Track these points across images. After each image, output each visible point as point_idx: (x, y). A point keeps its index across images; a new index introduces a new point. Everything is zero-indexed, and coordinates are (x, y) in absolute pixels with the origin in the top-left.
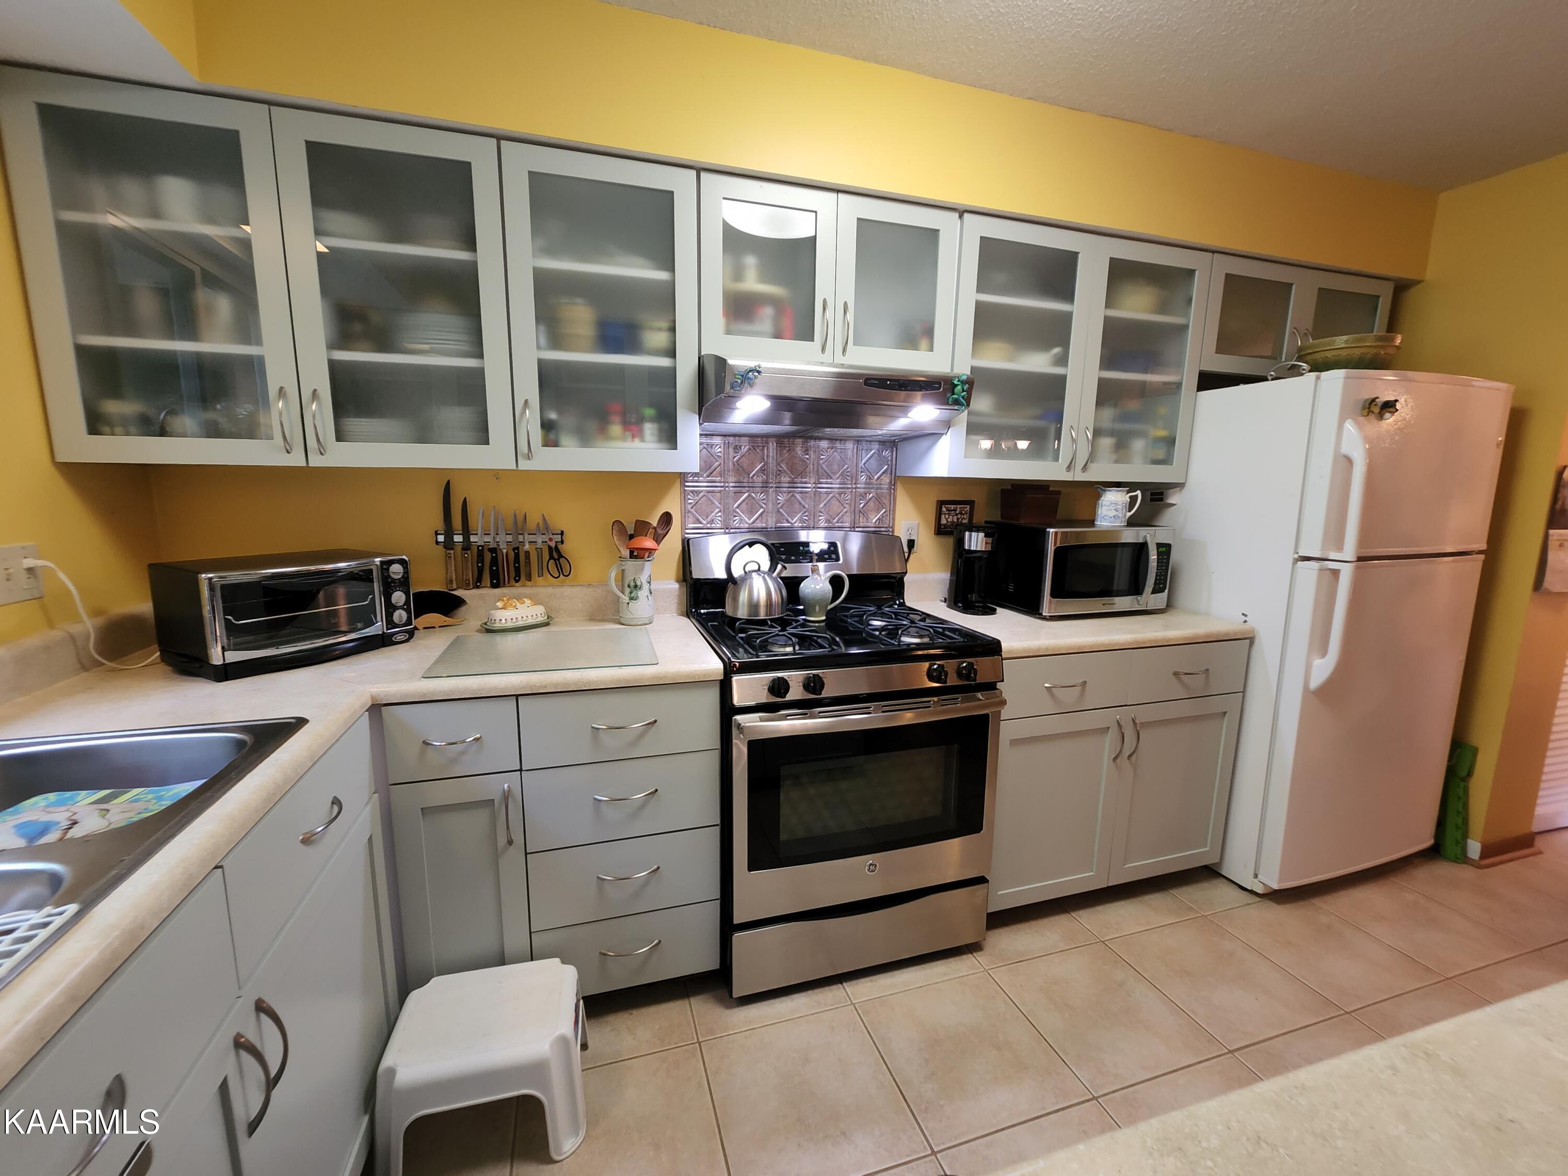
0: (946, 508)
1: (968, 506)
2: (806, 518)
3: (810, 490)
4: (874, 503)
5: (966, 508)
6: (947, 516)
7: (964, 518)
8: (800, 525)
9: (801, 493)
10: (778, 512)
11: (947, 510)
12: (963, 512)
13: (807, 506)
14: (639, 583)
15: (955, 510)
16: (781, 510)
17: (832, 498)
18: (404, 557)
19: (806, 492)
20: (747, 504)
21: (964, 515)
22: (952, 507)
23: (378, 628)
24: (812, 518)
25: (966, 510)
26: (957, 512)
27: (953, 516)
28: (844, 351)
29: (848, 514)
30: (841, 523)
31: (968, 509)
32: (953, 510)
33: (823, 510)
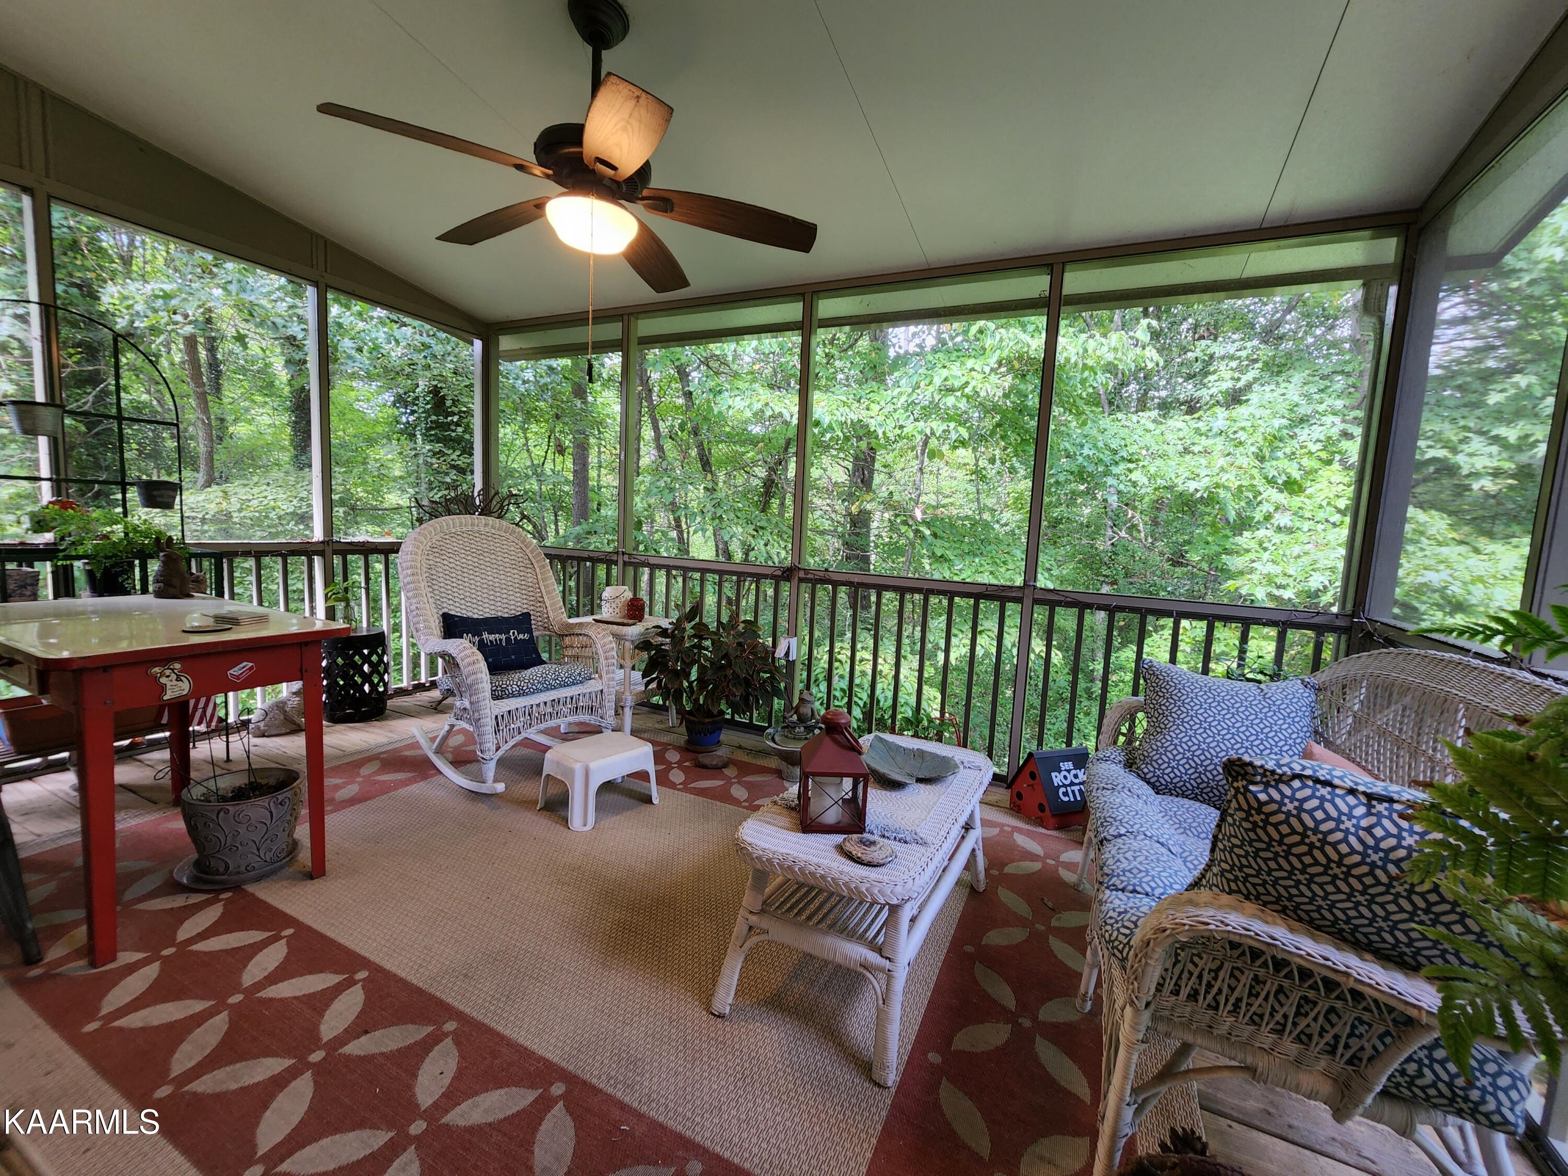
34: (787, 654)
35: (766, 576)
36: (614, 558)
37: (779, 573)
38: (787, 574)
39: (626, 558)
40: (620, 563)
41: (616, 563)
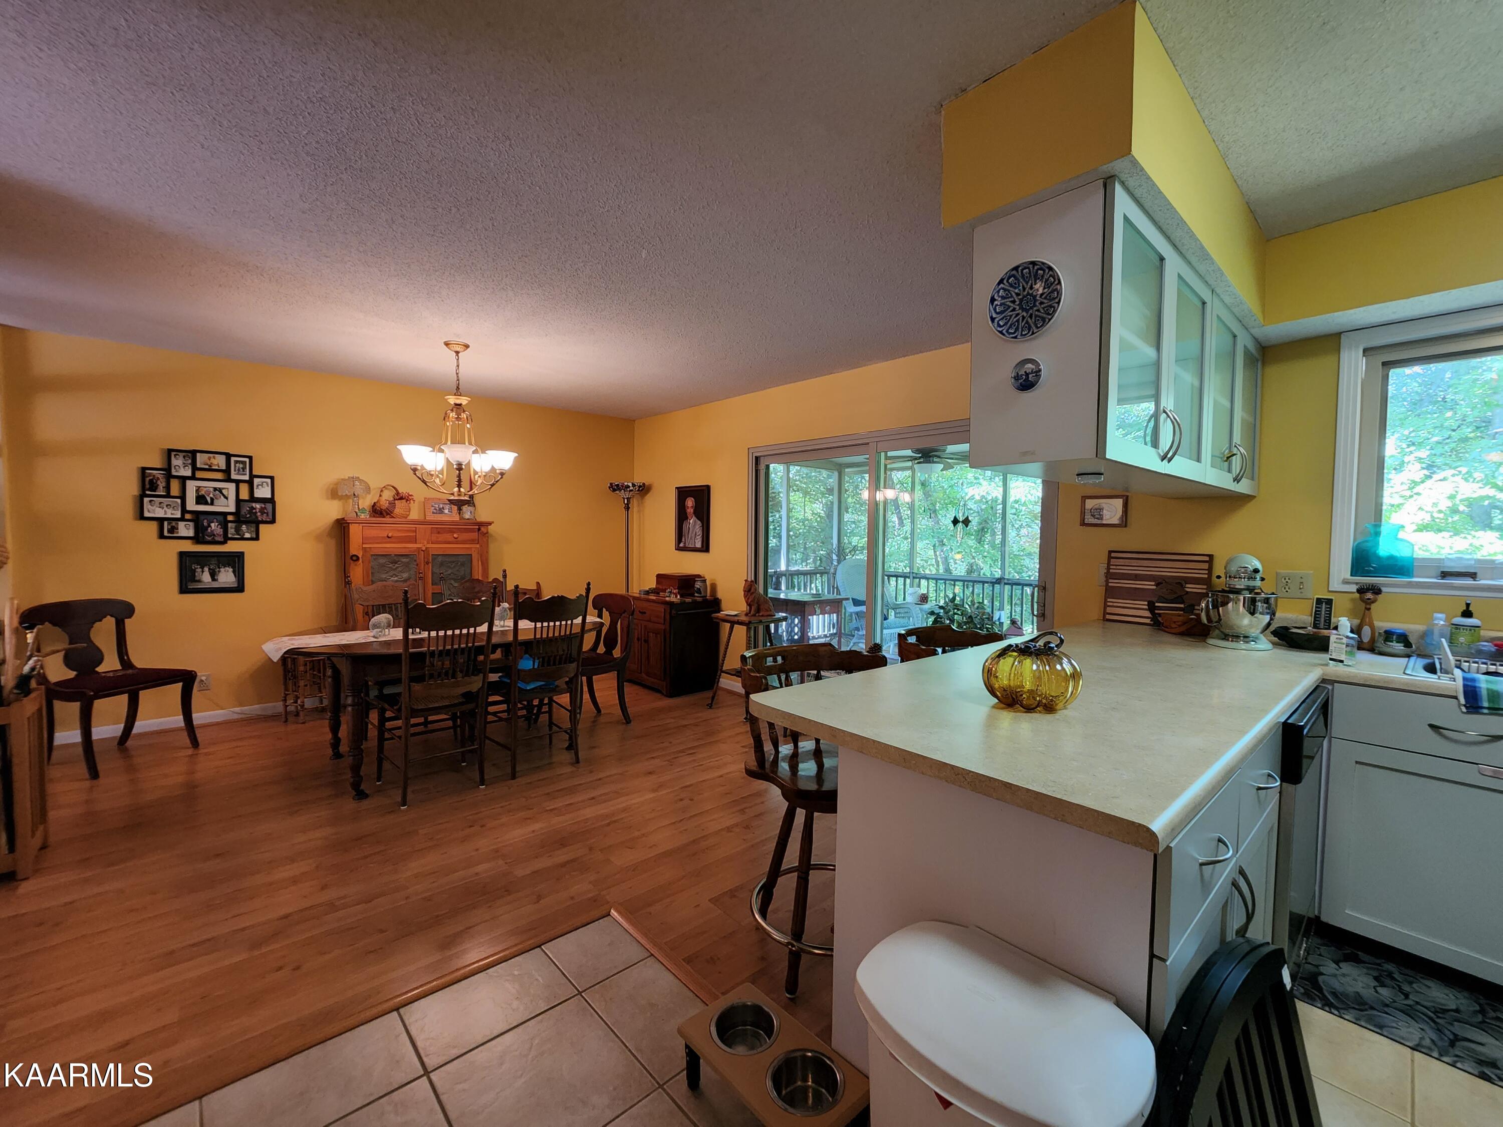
34: (999, 619)
35: (987, 582)
36: (908, 575)
37: (994, 581)
38: (999, 581)
39: (914, 575)
40: (911, 577)
41: (909, 577)
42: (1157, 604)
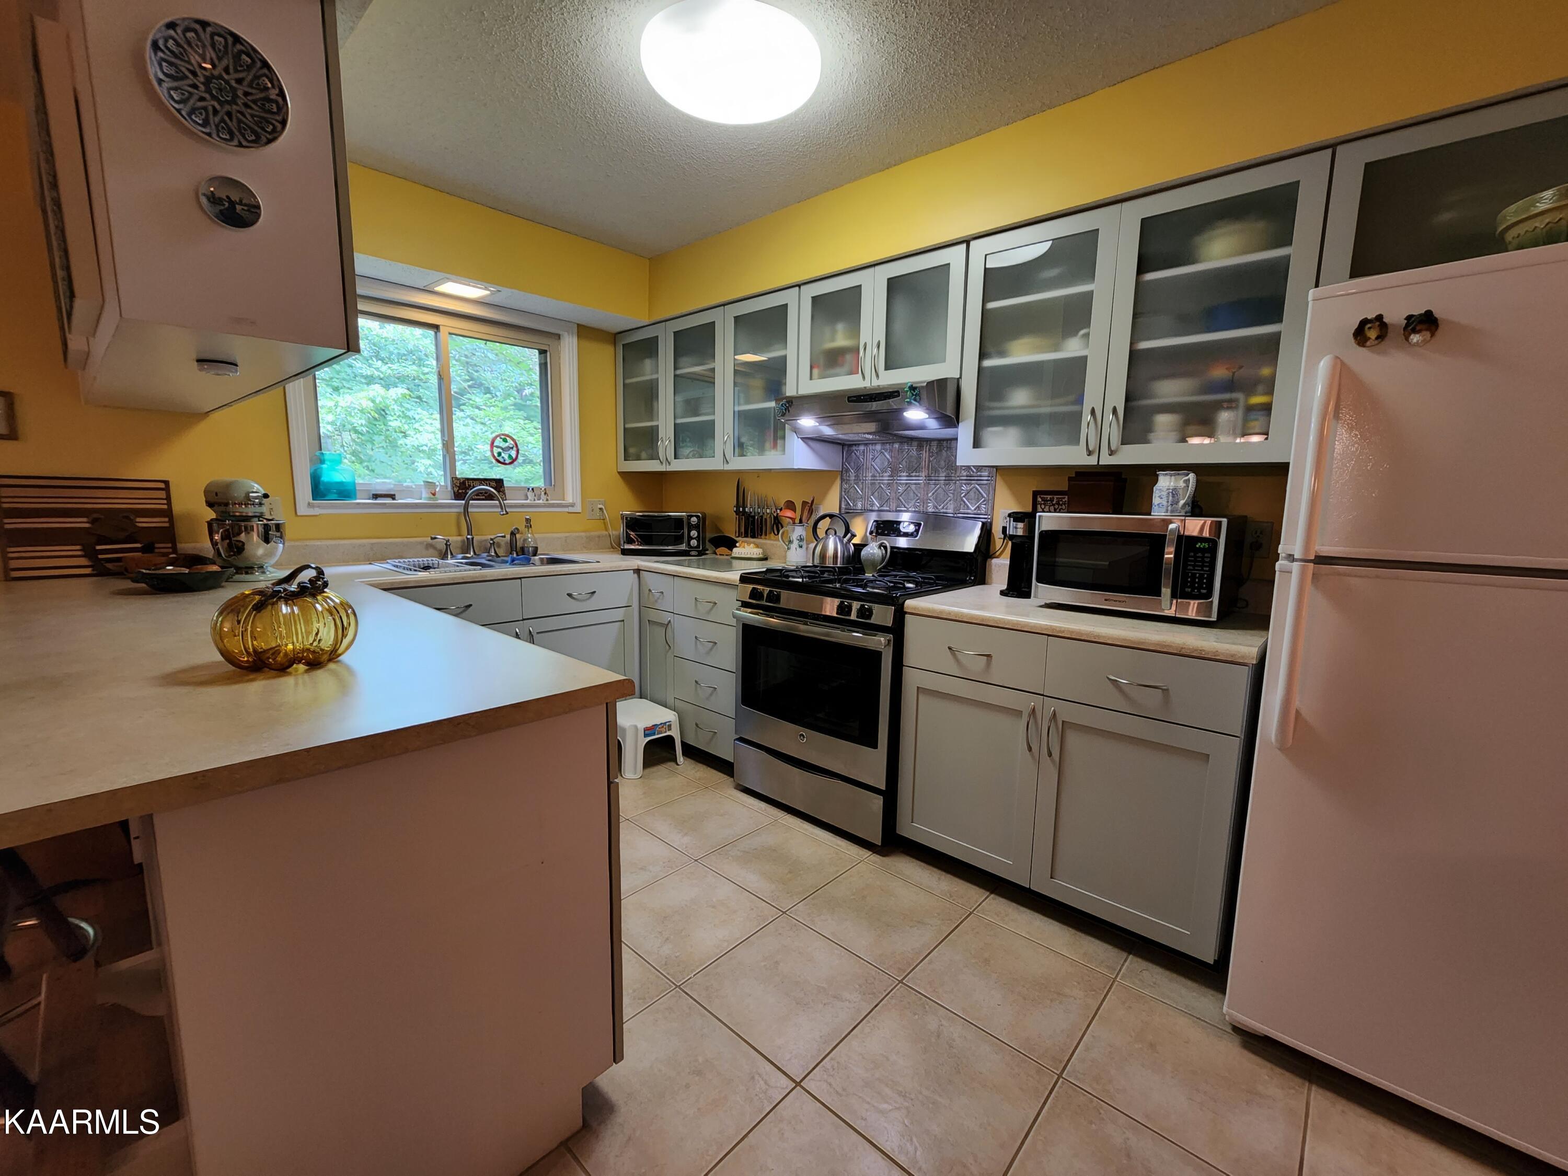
0: (1041, 498)
1: (1067, 497)
2: (918, 504)
3: (922, 482)
4: (975, 493)
5: (1064, 498)
6: (1043, 506)
7: (1061, 508)
8: (914, 509)
9: (915, 484)
10: (898, 499)
11: (1042, 500)
12: (1061, 503)
13: (919, 495)
14: (791, 539)
15: (1052, 500)
16: (900, 498)
17: (939, 488)
18: (699, 514)
19: (919, 484)
20: (878, 493)
21: (1061, 506)
22: (1049, 497)
23: (683, 547)
24: (922, 504)
25: (1064, 500)
26: (1054, 502)
27: (1050, 506)
28: (877, 376)
29: (951, 502)
30: (946, 509)
31: (1066, 499)
32: (1049, 501)
33: (931, 498)
42: (98, 547)
